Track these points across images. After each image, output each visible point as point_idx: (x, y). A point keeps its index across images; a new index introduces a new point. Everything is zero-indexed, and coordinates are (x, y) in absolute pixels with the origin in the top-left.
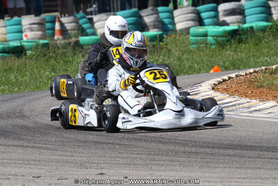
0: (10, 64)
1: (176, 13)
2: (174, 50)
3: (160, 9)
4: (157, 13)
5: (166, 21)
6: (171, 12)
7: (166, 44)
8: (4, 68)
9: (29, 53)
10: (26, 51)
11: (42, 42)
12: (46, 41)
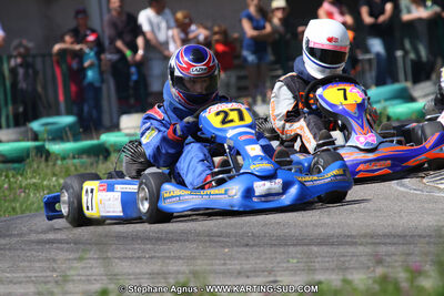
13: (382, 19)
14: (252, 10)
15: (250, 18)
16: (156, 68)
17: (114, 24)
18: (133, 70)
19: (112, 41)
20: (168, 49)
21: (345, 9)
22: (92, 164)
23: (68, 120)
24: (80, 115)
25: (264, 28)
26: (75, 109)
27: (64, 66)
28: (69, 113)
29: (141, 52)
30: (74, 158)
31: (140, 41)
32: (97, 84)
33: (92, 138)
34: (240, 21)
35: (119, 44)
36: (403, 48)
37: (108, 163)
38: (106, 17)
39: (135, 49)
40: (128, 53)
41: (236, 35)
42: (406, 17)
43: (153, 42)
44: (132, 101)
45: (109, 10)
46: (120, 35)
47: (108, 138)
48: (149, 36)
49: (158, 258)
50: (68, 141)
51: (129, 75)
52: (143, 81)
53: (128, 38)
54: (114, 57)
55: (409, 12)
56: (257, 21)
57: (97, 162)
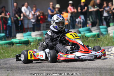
0: (22, 49)
1: (109, 29)
2: (105, 42)
3: (101, 27)
4: (99, 29)
5: (104, 33)
6: (107, 29)
7: (101, 39)
8: (19, 51)
9: (32, 44)
10: (30, 43)
11: (38, 38)
12: (40, 38)
13: (84, 10)
14: (51, 7)
15: (50, 10)
16: (26, 22)
17: (15, 11)
18: (20, 22)
19: (15, 15)
20: (29, 17)
21: (74, 8)
22: (9, 47)
23: (3, 35)
24: (6, 34)
25: (54, 12)
26: (5, 32)
27: (2, 21)
28: (3, 33)
29: (22, 18)
30: (4, 45)
31: (22, 15)
32: (11, 26)
33: (9, 40)
34: (48, 10)
35: (17, 15)
36: (89, 18)
37: (13, 47)
38: (13, 9)
39: (20, 17)
40: (19, 18)
41: (46, 14)
42: (90, 10)
43: (25, 15)
44: (19, 30)
45: (14, 7)
46: (17, 13)
47: (14, 40)
48: (24, 13)
49: (27, 73)
50: (3, 41)
51: (19, 23)
52: (22, 25)
53: (19, 14)
54: (15, 19)
55: (91, 9)
56: (52, 10)
57: (10, 46)
